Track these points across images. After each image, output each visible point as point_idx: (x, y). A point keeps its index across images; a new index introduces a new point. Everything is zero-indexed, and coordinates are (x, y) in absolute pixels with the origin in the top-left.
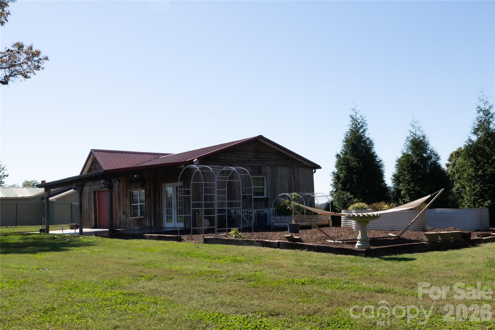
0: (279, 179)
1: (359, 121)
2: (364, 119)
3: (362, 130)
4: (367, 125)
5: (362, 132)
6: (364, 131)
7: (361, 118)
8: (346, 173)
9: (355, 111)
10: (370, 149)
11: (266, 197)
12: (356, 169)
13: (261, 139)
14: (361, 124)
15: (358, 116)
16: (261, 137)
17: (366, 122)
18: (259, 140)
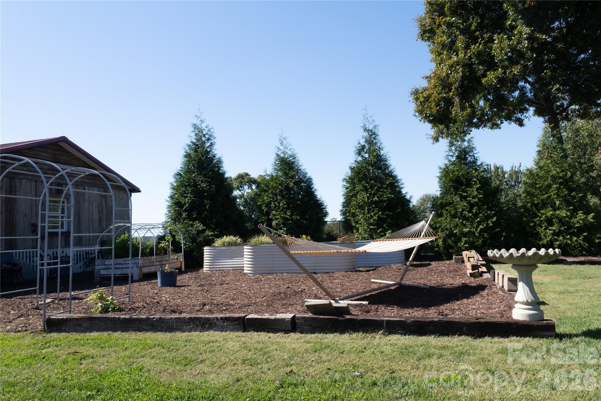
0: (87, 203)
1: (205, 132)
2: (211, 130)
3: (208, 144)
4: (214, 138)
5: (208, 147)
6: (212, 144)
7: (207, 129)
8: (193, 197)
9: (199, 119)
10: (219, 168)
11: (67, 230)
12: (207, 192)
13: (63, 142)
14: (207, 136)
15: (204, 126)
16: (64, 139)
17: (213, 134)
18: (59, 143)
